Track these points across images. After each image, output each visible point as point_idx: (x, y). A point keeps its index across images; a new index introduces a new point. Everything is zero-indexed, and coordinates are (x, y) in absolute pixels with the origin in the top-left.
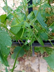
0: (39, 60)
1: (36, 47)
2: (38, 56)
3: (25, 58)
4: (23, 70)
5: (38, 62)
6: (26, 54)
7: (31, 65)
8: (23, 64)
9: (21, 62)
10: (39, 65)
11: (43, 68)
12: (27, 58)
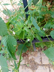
0: (41, 53)
1: (36, 43)
2: (40, 50)
3: (28, 54)
4: (28, 63)
5: (40, 55)
6: (29, 50)
7: (34, 59)
8: (27, 59)
9: (25, 58)
10: (41, 58)
11: (45, 60)
12: (30, 53)
